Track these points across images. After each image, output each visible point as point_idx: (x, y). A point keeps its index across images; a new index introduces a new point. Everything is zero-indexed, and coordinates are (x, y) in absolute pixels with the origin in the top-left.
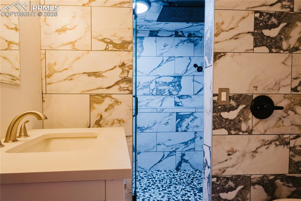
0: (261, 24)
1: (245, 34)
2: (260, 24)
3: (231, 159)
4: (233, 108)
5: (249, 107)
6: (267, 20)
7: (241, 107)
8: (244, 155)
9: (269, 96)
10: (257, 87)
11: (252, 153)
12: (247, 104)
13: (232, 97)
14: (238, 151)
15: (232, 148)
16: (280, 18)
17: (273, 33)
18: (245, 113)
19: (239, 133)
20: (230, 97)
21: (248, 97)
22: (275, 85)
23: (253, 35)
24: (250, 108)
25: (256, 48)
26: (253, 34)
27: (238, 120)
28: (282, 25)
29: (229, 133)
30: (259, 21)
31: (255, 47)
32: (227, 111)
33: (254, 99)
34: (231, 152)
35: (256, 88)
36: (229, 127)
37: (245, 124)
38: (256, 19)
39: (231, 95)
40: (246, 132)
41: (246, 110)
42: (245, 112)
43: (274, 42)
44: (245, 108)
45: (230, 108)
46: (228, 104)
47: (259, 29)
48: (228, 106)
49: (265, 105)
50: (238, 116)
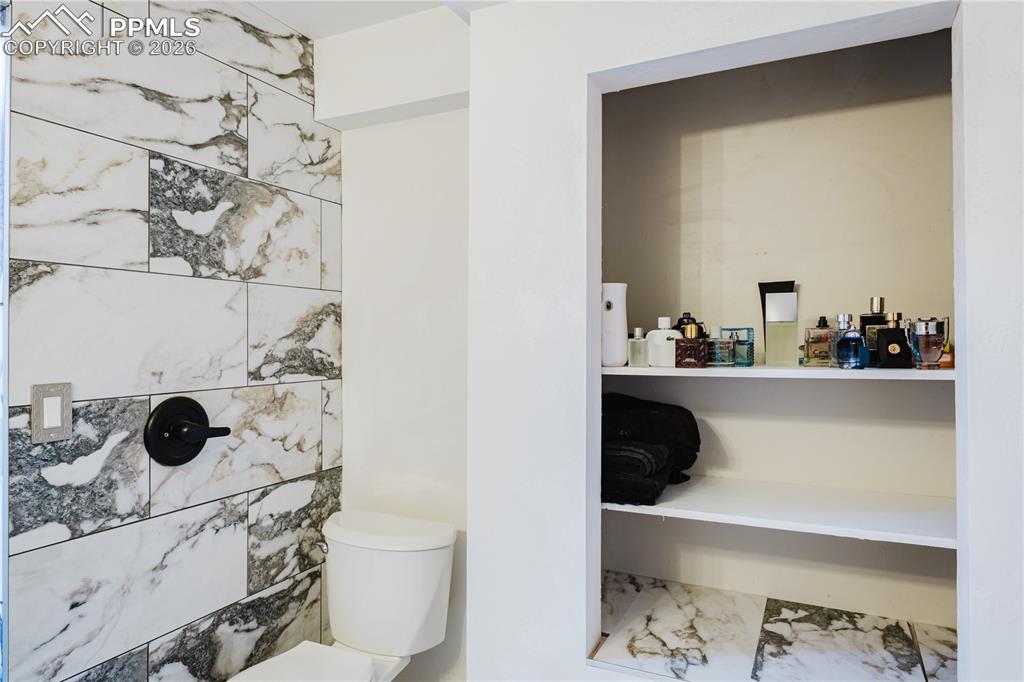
0: (169, 194)
1: (120, 214)
2: (164, 190)
3: (81, 616)
4: (84, 448)
5: (140, 436)
6: (184, 185)
7: (114, 440)
8: (125, 591)
9: (194, 397)
10: (161, 373)
11: (151, 575)
12: (132, 428)
13: (81, 413)
14: (108, 582)
15: (84, 580)
16: (218, 187)
17: (201, 223)
18: (129, 455)
19: (109, 524)
20: (75, 413)
21: (134, 406)
22: (210, 364)
23: (148, 221)
24: (142, 440)
25: (157, 259)
26: (147, 217)
27: (106, 483)
28: (224, 206)
29: (73, 534)
30: (163, 183)
31: (153, 255)
32: (64, 461)
33: (154, 411)
34: (82, 593)
35: (157, 377)
36: (72, 513)
37: (128, 490)
38: (153, 175)
39: (77, 405)
40: (130, 515)
41: (130, 447)
42: (128, 452)
43: (204, 248)
44: (126, 441)
45: (77, 447)
46: (68, 434)
47: (162, 205)
48: (70, 442)
49: (185, 425)
50: (105, 469)
